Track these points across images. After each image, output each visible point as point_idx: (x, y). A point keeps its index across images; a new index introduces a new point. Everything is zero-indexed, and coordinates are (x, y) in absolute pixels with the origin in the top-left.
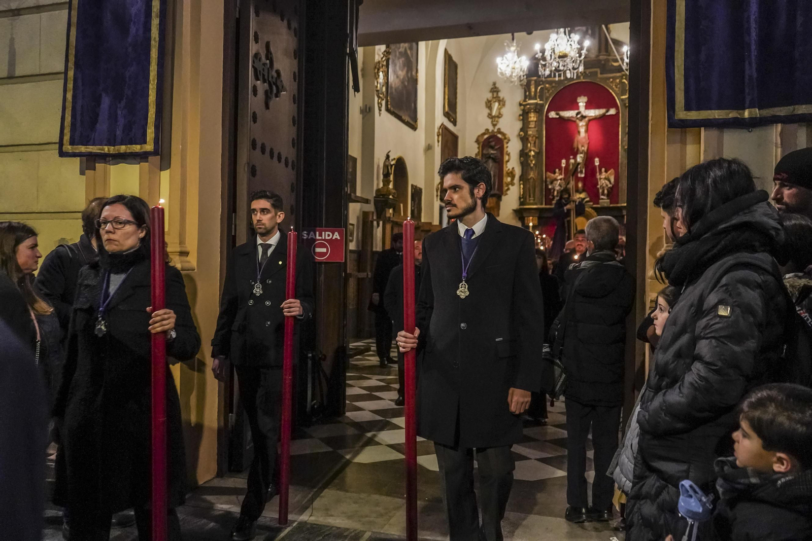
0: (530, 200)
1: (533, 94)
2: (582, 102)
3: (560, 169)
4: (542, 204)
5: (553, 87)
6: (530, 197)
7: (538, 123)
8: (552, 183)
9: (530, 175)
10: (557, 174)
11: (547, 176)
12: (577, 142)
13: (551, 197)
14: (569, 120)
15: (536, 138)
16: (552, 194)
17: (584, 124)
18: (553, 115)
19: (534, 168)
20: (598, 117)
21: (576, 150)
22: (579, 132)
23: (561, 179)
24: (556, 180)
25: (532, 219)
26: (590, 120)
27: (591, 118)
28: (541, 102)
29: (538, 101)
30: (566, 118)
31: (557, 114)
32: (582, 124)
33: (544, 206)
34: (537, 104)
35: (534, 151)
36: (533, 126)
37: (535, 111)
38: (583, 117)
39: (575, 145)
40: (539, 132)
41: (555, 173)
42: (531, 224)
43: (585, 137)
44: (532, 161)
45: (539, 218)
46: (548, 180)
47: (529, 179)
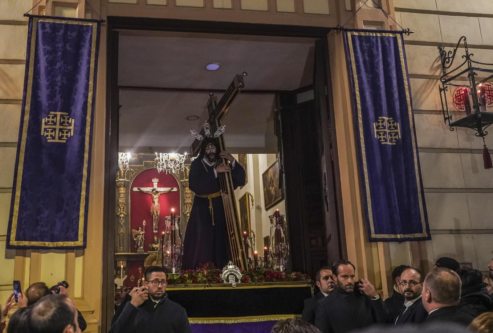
0: (120, 249)
1: (122, 174)
2: (155, 181)
3: (142, 227)
4: (128, 252)
5: (136, 171)
6: (120, 246)
7: (126, 194)
8: (136, 237)
9: (120, 231)
10: (139, 231)
11: (133, 232)
12: (153, 208)
13: (136, 247)
14: (147, 194)
15: (125, 204)
16: (136, 244)
17: (158, 197)
18: (135, 189)
19: (123, 226)
20: (166, 192)
21: (152, 214)
22: (154, 202)
23: (142, 234)
24: (139, 234)
25: (123, 262)
26: (161, 194)
27: (162, 193)
28: (128, 180)
29: (126, 180)
30: (145, 192)
31: (139, 189)
32: (156, 197)
33: (130, 253)
34: (125, 181)
35: (123, 214)
36: (122, 197)
37: (124, 186)
38: (157, 192)
39: (151, 211)
40: (127, 200)
41: (138, 230)
42: (122, 267)
43: (158, 205)
44: (122, 221)
45: (127, 262)
46: (133, 234)
47: (119, 234)
